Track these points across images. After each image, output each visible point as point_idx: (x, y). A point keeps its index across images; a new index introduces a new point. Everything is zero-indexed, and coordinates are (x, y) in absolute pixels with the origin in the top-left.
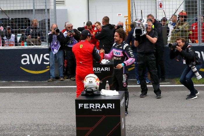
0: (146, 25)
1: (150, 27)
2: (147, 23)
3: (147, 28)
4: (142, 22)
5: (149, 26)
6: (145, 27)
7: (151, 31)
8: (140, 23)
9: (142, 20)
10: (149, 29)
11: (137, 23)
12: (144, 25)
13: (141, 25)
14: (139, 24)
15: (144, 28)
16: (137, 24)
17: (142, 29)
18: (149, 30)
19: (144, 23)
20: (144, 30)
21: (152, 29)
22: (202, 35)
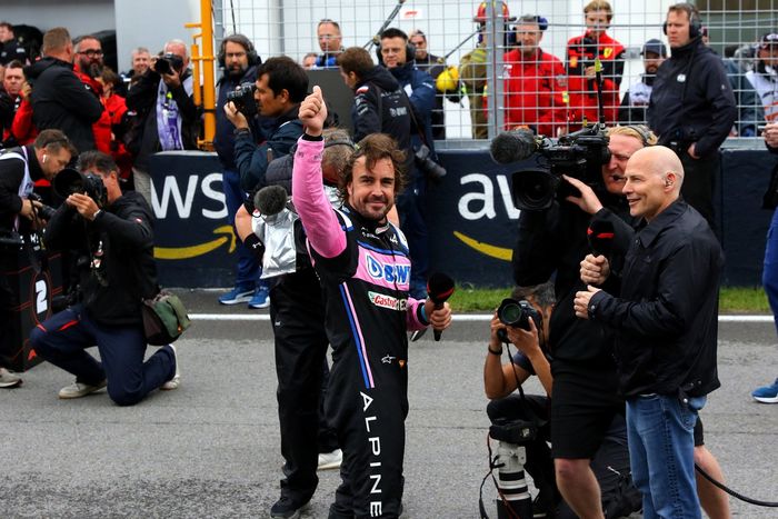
22: (506, 106)
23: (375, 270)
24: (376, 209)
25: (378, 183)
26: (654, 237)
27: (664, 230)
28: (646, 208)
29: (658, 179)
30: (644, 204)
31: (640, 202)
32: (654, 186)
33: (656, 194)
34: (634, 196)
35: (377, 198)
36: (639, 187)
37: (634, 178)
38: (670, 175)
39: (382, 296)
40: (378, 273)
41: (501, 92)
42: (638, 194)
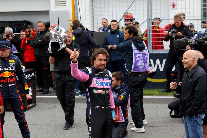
0: (65, 36)
1: (70, 39)
2: (66, 34)
3: (66, 41)
4: (59, 32)
5: (69, 37)
6: (64, 39)
7: (71, 44)
8: (57, 34)
9: (59, 30)
10: (69, 41)
11: (53, 34)
12: (62, 37)
13: (58, 37)
14: (56, 36)
15: (62, 40)
16: (53, 36)
17: (60, 42)
18: (69, 43)
19: (62, 34)
20: (62, 44)
21: (72, 41)
22: (152, 41)
23: (97, 84)
24: (102, 67)
25: (103, 61)
26: (192, 74)
27: (194, 72)
28: (188, 66)
29: (191, 59)
30: (187, 65)
31: (186, 64)
32: (190, 61)
33: (190, 63)
34: (185, 63)
35: (103, 64)
36: (186, 61)
37: (185, 58)
38: (194, 58)
39: (98, 90)
40: (98, 84)
41: (151, 37)
42: (186, 62)
